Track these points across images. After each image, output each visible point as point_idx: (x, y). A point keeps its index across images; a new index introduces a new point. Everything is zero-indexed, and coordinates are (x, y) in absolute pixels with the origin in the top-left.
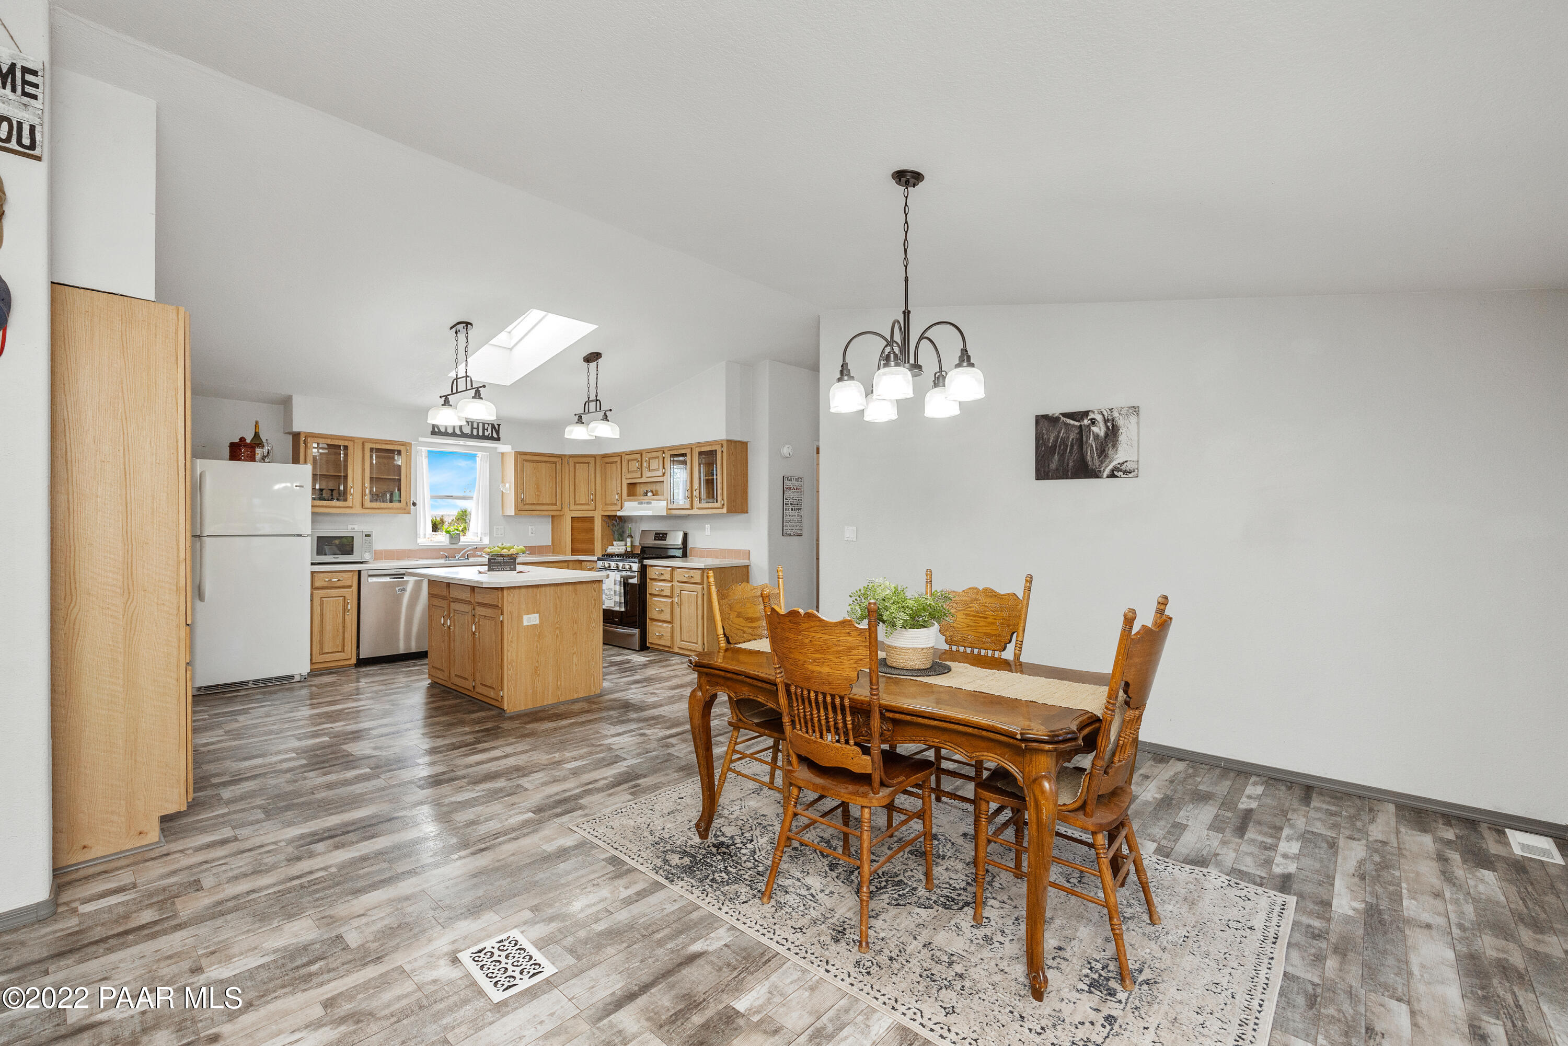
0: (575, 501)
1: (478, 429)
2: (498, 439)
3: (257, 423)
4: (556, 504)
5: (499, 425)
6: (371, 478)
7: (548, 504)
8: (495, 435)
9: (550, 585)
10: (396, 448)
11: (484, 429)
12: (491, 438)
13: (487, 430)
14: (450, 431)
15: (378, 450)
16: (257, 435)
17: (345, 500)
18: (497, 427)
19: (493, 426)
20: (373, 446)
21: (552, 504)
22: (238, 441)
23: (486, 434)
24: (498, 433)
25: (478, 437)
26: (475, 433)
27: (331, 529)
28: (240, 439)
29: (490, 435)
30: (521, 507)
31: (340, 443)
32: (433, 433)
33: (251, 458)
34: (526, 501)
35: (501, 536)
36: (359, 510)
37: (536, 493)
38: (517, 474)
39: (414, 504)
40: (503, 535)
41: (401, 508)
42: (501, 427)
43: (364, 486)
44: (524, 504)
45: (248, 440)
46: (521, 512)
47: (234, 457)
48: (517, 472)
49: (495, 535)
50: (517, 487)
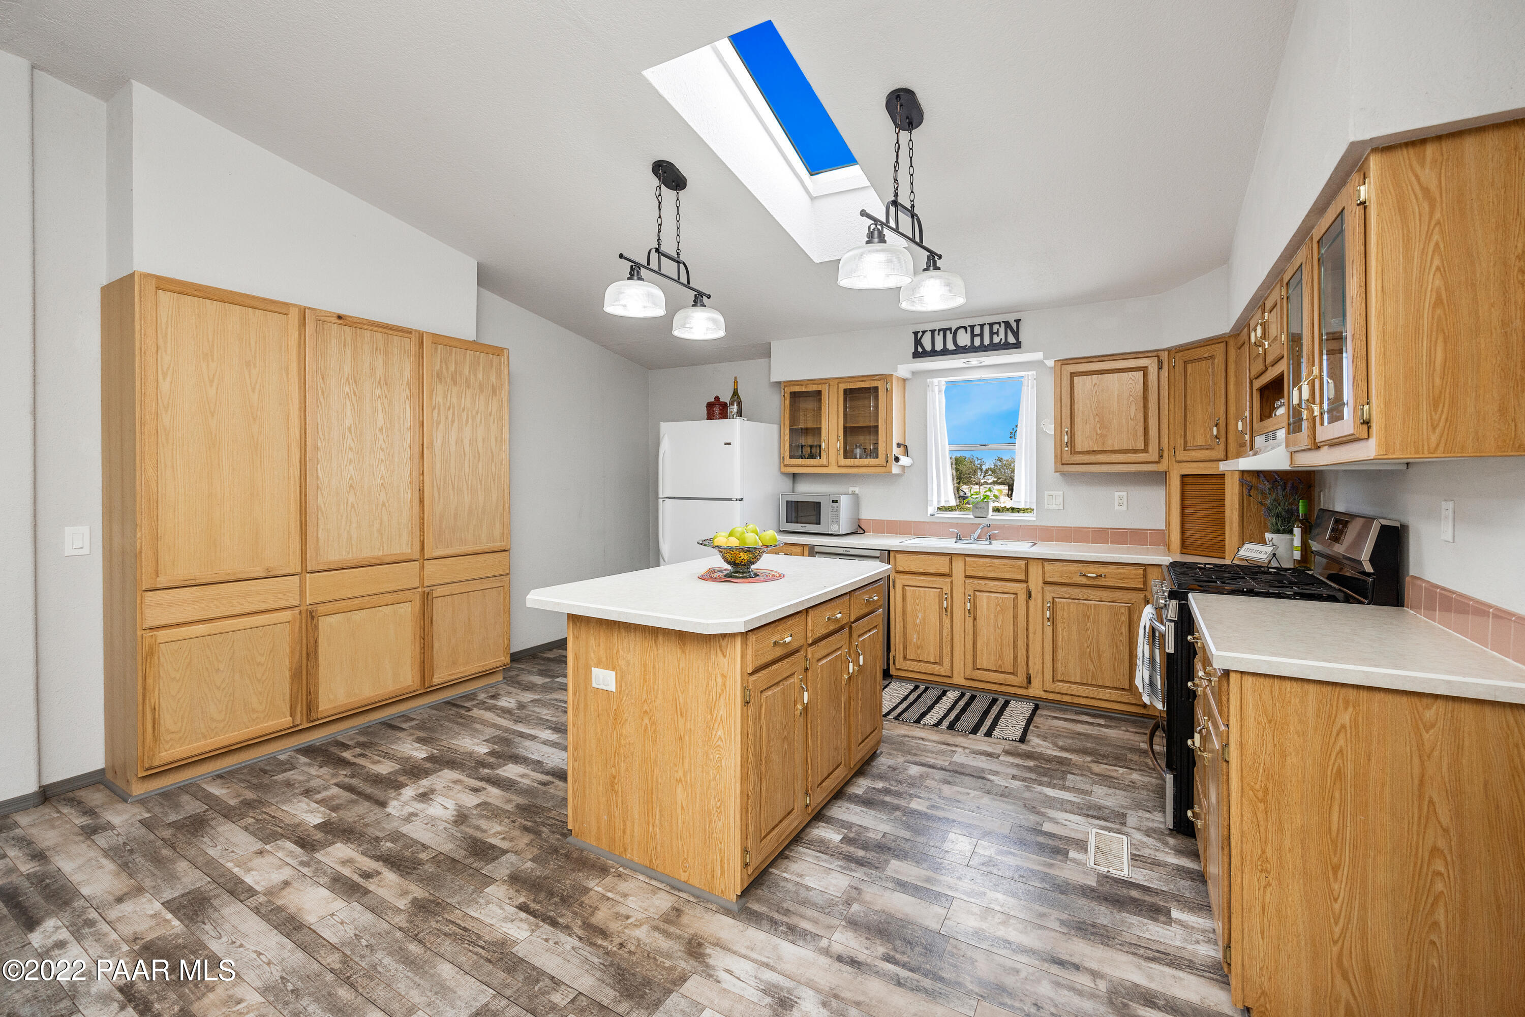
0: (1185, 442)
1: (981, 335)
2: (1018, 345)
3: (736, 378)
4: (1145, 450)
5: (1018, 321)
6: (845, 428)
7: (1127, 451)
8: (1011, 339)
10: (872, 384)
11: (992, 333)
12: (1005, 346)
13: (997, 333)
15: (852, 391)
16: (735, 393)
17: (820, 457)
18: (1014, 325)
19: (1007, 324)
20: (848, 386)
21: (1135, 451)
22: (713, 400)
23: (996, 340)
24: (1016, 334)
25: (983, 348)
26: (977, 342)
28: (717, 398)
29: (1003, 341)
30: (1067, 457)
31: (814, 388)
32: (916, 355)
33: (724, 415)
34: (1079, 448)
35: (1057, 507)
36: (834, 469)
37: (1099, 432)
38: (1059, 400)
39: (897, 459)
40: (1061, 507)
41: (878, 466)
42: (1021, 323)
43: (838, 440)
44: (1074, 452)
45: (726, 398)
46: (1066, 468)
47: (710, 416)
48: (1059, 397)
49: (1046, 506)
50: (1059, 424)
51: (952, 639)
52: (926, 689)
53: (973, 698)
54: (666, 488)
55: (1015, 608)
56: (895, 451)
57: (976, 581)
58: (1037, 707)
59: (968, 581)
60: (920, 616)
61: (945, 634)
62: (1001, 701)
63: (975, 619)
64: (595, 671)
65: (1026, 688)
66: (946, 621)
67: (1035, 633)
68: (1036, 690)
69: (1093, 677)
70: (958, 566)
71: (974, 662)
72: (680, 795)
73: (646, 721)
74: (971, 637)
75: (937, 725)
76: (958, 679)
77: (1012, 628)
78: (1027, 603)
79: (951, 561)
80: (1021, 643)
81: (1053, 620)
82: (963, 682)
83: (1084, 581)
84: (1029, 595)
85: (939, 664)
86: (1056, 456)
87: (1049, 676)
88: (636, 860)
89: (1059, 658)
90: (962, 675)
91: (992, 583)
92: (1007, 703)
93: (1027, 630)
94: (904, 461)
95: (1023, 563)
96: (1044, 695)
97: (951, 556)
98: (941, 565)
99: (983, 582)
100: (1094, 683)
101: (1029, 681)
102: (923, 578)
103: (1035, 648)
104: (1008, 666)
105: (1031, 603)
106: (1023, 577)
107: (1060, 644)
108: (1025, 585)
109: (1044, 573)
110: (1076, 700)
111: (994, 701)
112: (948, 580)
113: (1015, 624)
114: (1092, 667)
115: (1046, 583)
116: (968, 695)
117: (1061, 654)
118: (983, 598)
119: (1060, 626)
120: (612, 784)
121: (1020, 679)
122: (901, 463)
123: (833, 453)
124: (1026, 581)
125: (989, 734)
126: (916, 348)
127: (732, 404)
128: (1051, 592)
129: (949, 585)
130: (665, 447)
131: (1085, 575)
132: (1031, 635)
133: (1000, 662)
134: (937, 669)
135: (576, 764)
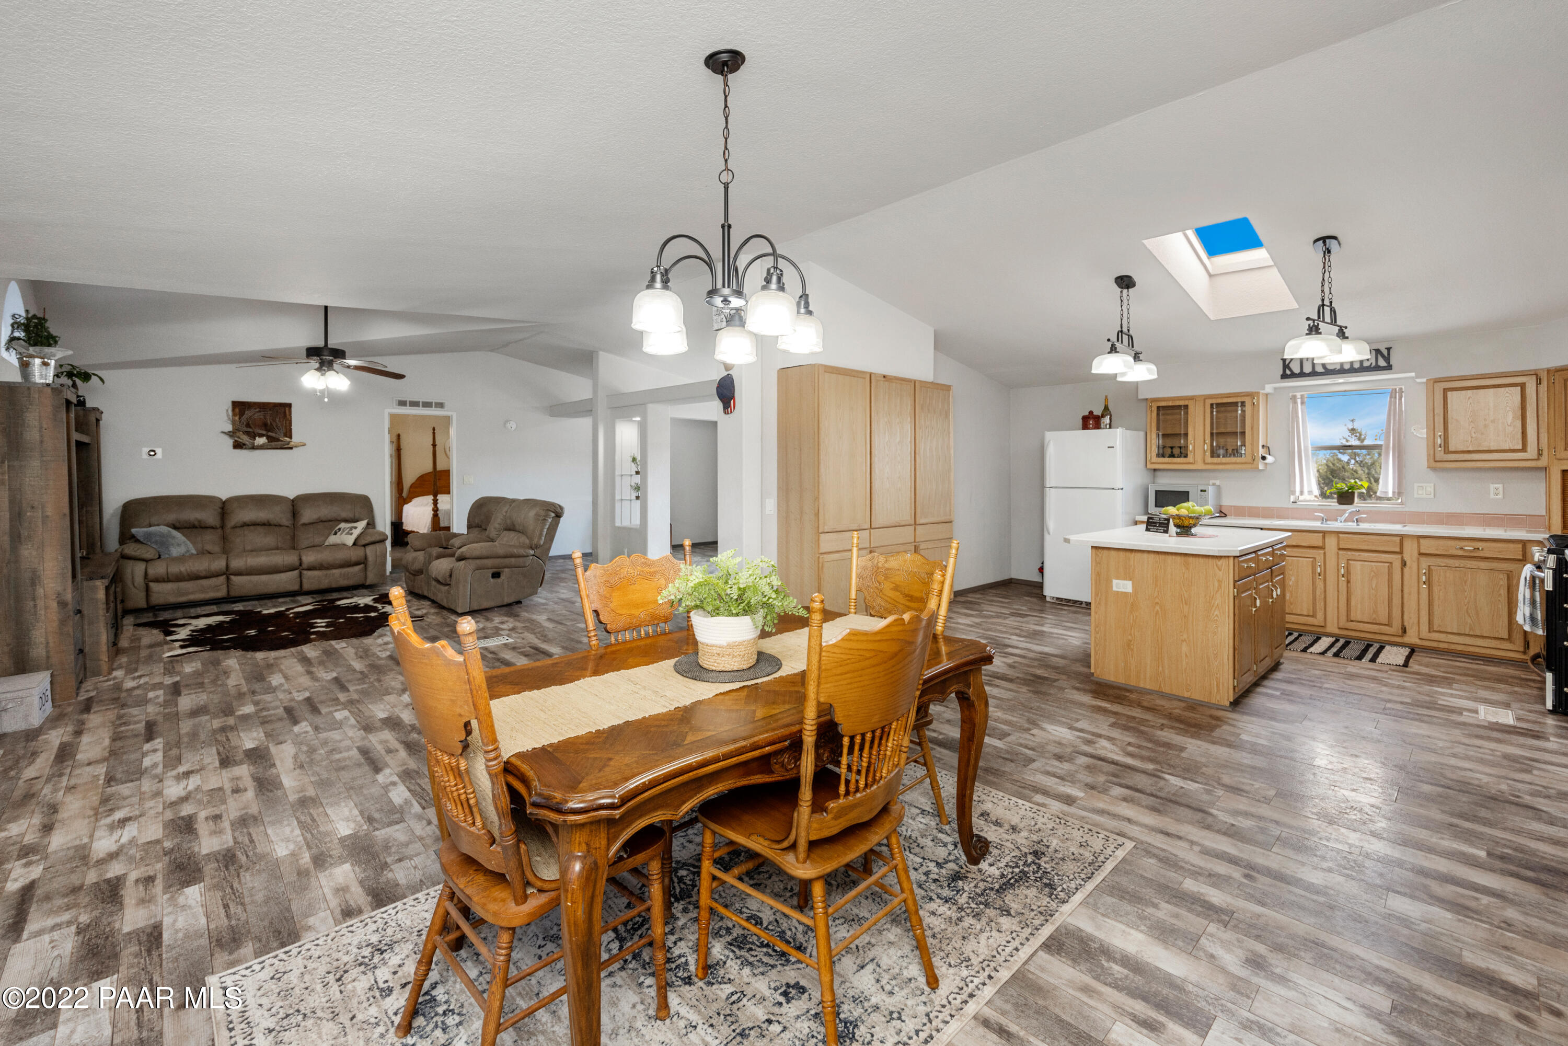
2: (1389, 367)
3: (1106, 397)
4: (1523, 450)
5: (1389, 349)
6: (1212, 434)
7: (1504, 451)
8: (1382, 363)
9: (1149, 552)
10: (1239, 400)
12: (1375, 368)
14: (1307, 369)
15: (1218, 405)
16: (1106, 408)
17: (1186, 456)
18: (1385, 352)
19: (1378, 351)
20: (1214, 401)
21: (1513, 451)
22: (1088, 414)
23: (1367, 363)
24: (1387, 359)
25: (1352, 371)
26: (1347, 366)
27: (1168, 483)
28: (1091, 412)
29: (1374, 364)
30: (1440, 453)
31: (1182, 403)
32: (1284, 376)
33: (1097, 426)
34: (1452, 448)
35: (1428, 497)
36: (1200, 465)
37: (1474, 435)
38: (1432, 411)
39: (1264, 458)
40: (1432, 496)
41: (1246, 463)
42: (1391, 351)
43: (1205, 443)
44: (1447, 451)
45: (1098, 412)
46: (1439, 465)
47: (1085, 427)
48: (1431, 408)
49: (1416, 496)
50: (1432, 429)
51: (1325, 597)
52: (1300, 635)
53: (1347, 643)
54: (1050, 481)
55: (1390, 574)
56: (1261, 452)
57: (1349, 553)
58: (1412, 652)
59: (1341, 552)
60: (1293, 579)
61: (1318, 593)
62: (1376, 646)
63: (1348, 582)
64: (1115, 582)
65: (1402, 636)
66: (1320, 585)
67: (1410, 594)
68: (1412, 638)
69: (1471, 629)
70: (1331, 543)
71: (1348, 615)
72: (1184, 648)
73: (1157, 608)
74: (1345, 596)
75: (1323, 653)
76: (1332, 628)
77: (1386, 590)
78: (1402, 570)
79: (1324, 537)
80: (1396, 601)
81: (1429, 582)
82: (1337, 631)
83: (1461, 553)
84: (1404, 564)
85: (1312, 616)
86: (1428, 455)
87: (1425, 627)
88: (1148, 687)
89: (1436, 613)
90: (1336, 625)
91: (1366, 554)
92: (1381, 648)
93: (1402, 591)
94: (1270, 459)
95: (1398, 539)
96: (1419, 642)
97: (1324, 533)
98: (1316, 540)
99: (1357, 554)
100: (1471, 633)
101: (1404, 630)
102: (1295, 550)
103: (1411, 604)
104: (1383, 618)
105: (1406, 570)
106: (1398, 550)
107: (1436, 603)
108: (1400, 556)
109: (1419, 547)
110: (1453, 647)
111: (1369, 646)
112: (1322, 552)
113: (1390, 586)
114: (1469, 621)
115: (1421, 554)
116: (1342, 641)
117: (1437, 610)
118: (1357, 567)
119: (1436, 589)
120: (1129, 645)
121: (1396, 628)
122: (1266, 461)
123: (1199, 454)
124: (1401, 553)
125: (1373, 660)
126: (1284, 371)
127: (1103, 416)
128: (1425, 562)
129: (1322, 556)
130: (1051, 452)
131: (1461, 548)
132: (1406, 596)
133: (1374, 616)
134: (1310, 620)
135: (1098, 636)
